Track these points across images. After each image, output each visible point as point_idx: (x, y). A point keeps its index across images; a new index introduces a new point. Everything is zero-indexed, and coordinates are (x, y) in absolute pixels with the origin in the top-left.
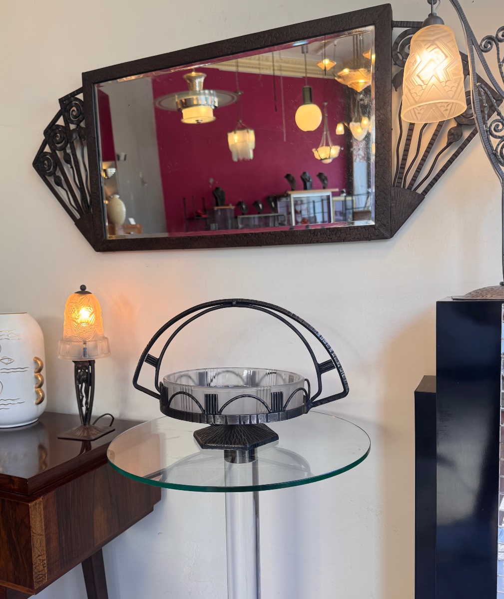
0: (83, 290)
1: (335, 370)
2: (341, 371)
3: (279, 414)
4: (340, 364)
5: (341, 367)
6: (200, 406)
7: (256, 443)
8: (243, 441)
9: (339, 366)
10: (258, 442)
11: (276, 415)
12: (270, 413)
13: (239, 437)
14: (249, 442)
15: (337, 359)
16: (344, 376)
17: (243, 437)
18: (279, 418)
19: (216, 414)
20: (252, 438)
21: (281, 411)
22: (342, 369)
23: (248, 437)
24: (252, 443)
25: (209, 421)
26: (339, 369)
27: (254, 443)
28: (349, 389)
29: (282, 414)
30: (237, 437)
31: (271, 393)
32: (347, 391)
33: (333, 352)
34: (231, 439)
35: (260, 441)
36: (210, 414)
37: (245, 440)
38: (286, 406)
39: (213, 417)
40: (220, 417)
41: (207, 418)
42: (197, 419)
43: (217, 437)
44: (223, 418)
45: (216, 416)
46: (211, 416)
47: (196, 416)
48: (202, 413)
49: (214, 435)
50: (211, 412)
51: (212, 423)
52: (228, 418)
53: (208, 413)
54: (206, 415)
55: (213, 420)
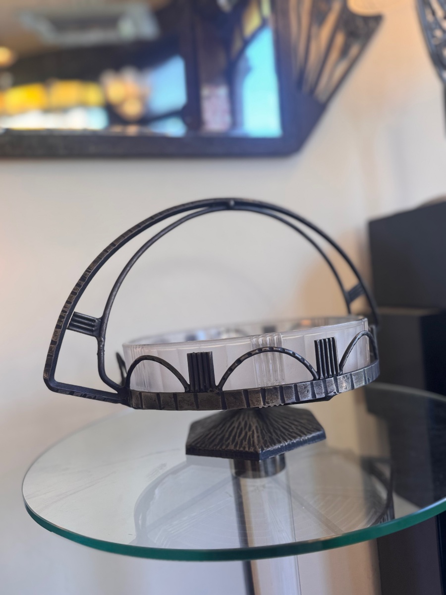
39: (334, 380)
40: (344, 377)
41: (326, 388)
42: (308, 392)
43: (264, 433)
44: (348, 379)
45: (338, 377)
46: (332, 380)
47: (305, 388)
48: (315, 379)
49: (257, 432)
50: (331, 373)
51: (335, 393)
52: (353, 377)
53: (326, 375)
54: (322, 380)
55: (335, 387)
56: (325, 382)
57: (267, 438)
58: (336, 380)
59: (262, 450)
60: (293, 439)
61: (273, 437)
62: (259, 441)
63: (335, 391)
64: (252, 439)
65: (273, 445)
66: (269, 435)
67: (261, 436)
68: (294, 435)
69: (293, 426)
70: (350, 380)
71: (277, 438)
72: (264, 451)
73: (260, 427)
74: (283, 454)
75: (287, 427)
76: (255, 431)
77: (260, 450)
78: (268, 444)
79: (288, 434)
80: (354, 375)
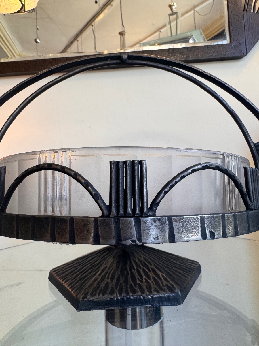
6: (96, 197)
13: (151, 274)
17: (160, 274)
19: (142, 214)
25: (123, 236)
31: (245, 168)
36: (127, 215)
39: (135, 222)
40: (155, 221)
41: (118, 228)
42: (87, 232)
43: (106, 277)
44: (163, 224)
45: (142, 219)
46: (130, 221)
47: (85, 225)
48: (103, 215)
49: (99, 275)
50: (129, 210)
51: (134, 241)
52: (174, 223)
53: (121, 211)
54: (112, 219)
55: (135, 233)
56: (117, 223)
57: (103, 285)
58: (138, 223)
59: (85, 297)
60: (131, 294)
61: (110, 285)
62: (91, 285)
63: (135, 239)
64: (87, 281)
65: (101, 295)
66: (109, 280)
67: (99, 280)
68: (137, 288)
69: (144, 277)
70: (167, 227)
71: (115, 287)
72: (85, 300)
73: (109, 269)
74: (113, 310)
75: (137, 276)
76: (99, 272)
77: (82, 296)
78: (98, 292)
79: (131, 285)
80: (176, 221)
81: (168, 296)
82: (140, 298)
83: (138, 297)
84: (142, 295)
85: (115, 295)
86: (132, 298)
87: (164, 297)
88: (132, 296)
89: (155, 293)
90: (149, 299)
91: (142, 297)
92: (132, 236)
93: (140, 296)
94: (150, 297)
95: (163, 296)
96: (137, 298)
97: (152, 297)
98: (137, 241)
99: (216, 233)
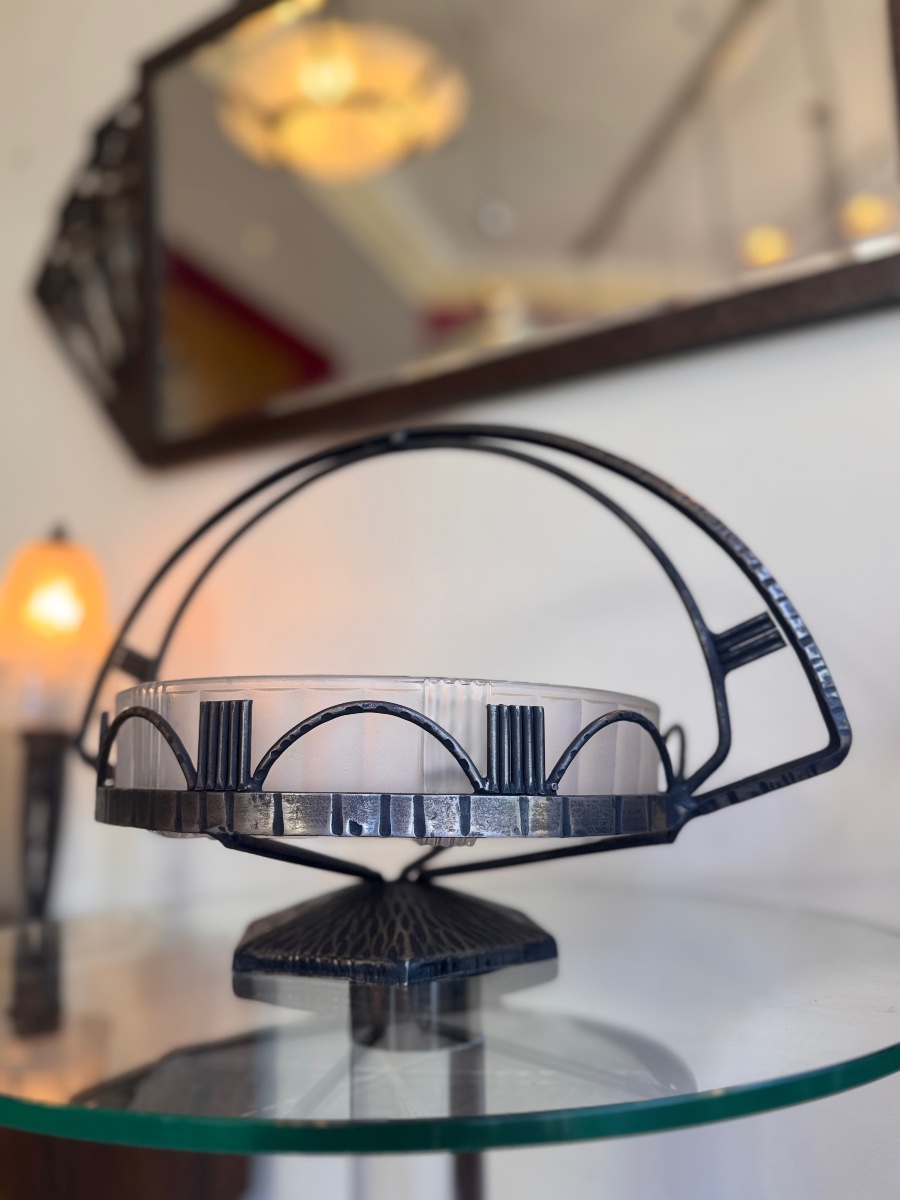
0: (59, 536)
1: (788, 653)
2: (811, 656)
3: (524, 804)
4: (804, 629)
5: (809, 639)
7: (446, 955)
8: (394, 943)
9: (800, 635)
10: (460, 954)
11: (512, 808)
12: (479, 791)
13: (383, 929)
14: (417, 951)
15: (791, 609)
16: (828, 678)
17: (399, 928)
18: (524, 821)
19: (239, 788)
20: (437, 937)
21: (536, 792)
22: (815, 650)
23: (419, 930)
24: (431, 952)
25: (210, 820)
26: (802, 647)
27: (438, 956)
28: (849, 732)
29: (537, 805)
30: (373, 931)
31: (489, 707)
32: (843, 740)
33: (771, 581)
34: (348, 938)
35: (469, 952)
36: (216, 789)
37: (401, 939)
38: (558, 772)
39: (226, 800)
40: (254, 798)
41: (204, 808)
42: (169, 813)
44: (267, 804)
45: (236, 794)
46: (220, 798)
47: (167, 803)
48: (187, 789)
50: (220, 780)
51: (222, 829)
52: (285, 804)
53: (209, 782)
54: (198, 794)
55: (225, 817)
56: (204, 799)
58: (230, 800)
63: (225, 825)
70: (272, 810)
71: (302, 941)
79: (331, 941)
80: (288, 801)
81: (382, 965)
82: (332, 962)
83: (330, 961)
84: (335, 958)
85: (292, 952)
86: (318, 960)
87: (374, 967)
88: (320, 957)
89: (361, 956)
90: (347, 966)
91: (336, 962)
92: (221, 821)
93: (333, 958)
94: (349, 963)
95: (373, 963)
96: (326, 961)
97: (353, 964)
98: (227, 828)
99: (365, 826)
